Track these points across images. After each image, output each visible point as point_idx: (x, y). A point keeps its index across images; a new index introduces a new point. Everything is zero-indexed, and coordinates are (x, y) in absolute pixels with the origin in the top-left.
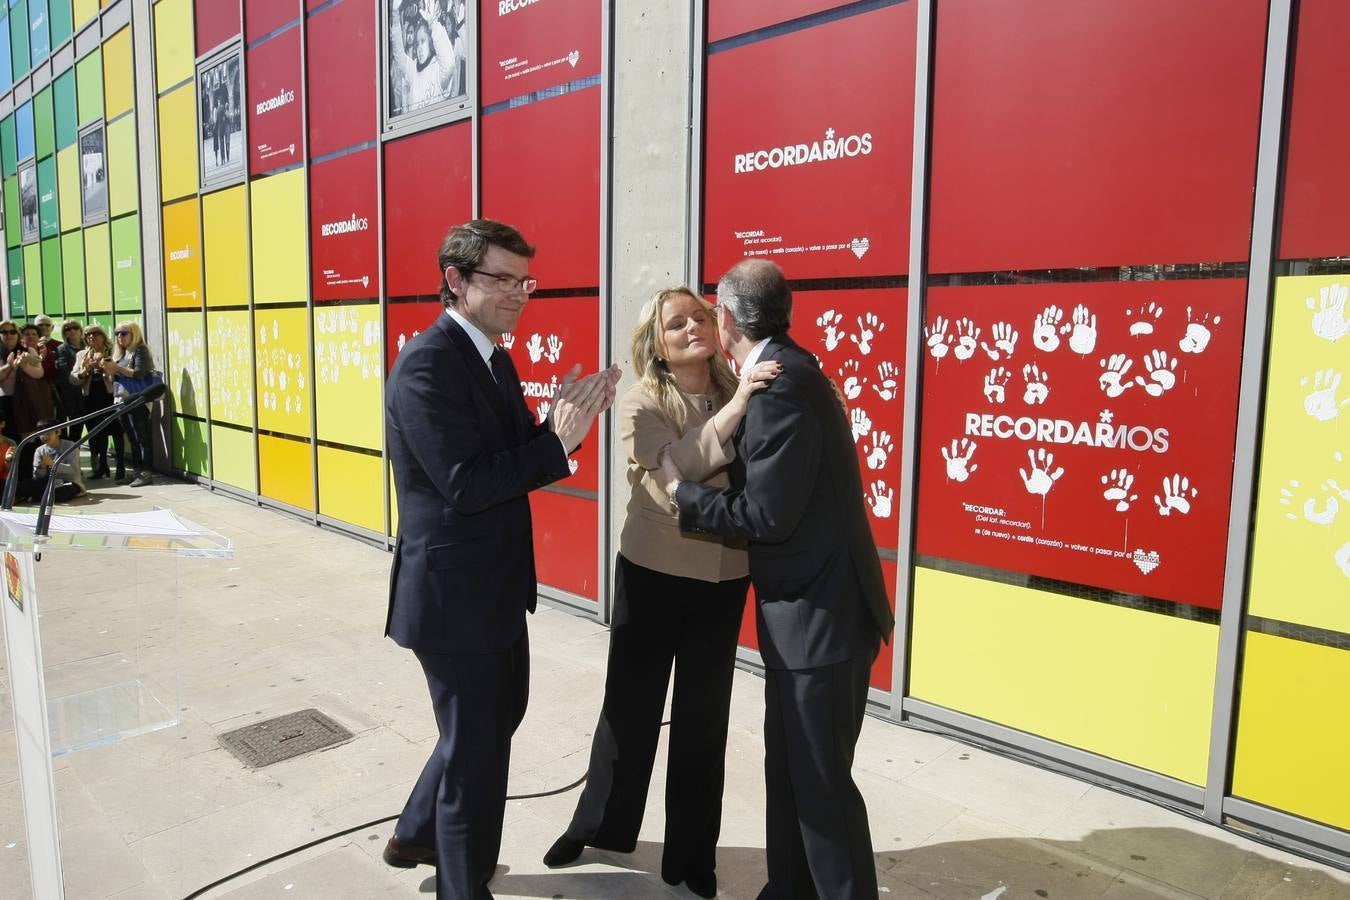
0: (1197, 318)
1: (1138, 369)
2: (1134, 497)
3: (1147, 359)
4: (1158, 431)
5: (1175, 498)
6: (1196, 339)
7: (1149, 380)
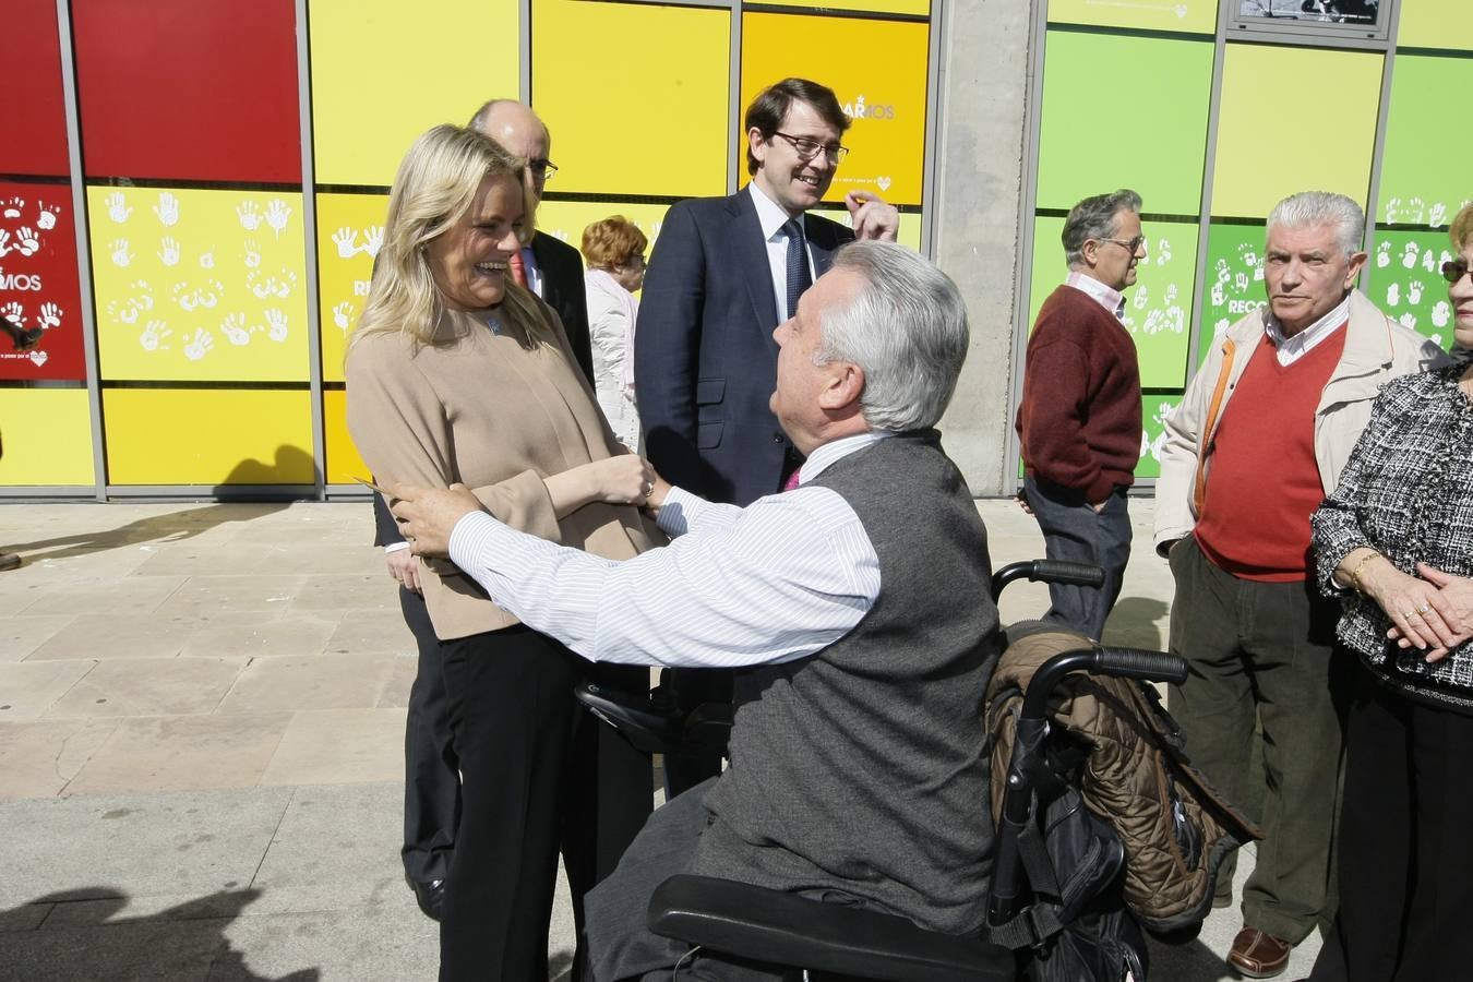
0: (46, 208)
1: (14, 239)
2: (24, 320)
3: (18, 232)
4: (32, 278)
5: (50, 317)
6: (47, 220)
7: (22, 246)
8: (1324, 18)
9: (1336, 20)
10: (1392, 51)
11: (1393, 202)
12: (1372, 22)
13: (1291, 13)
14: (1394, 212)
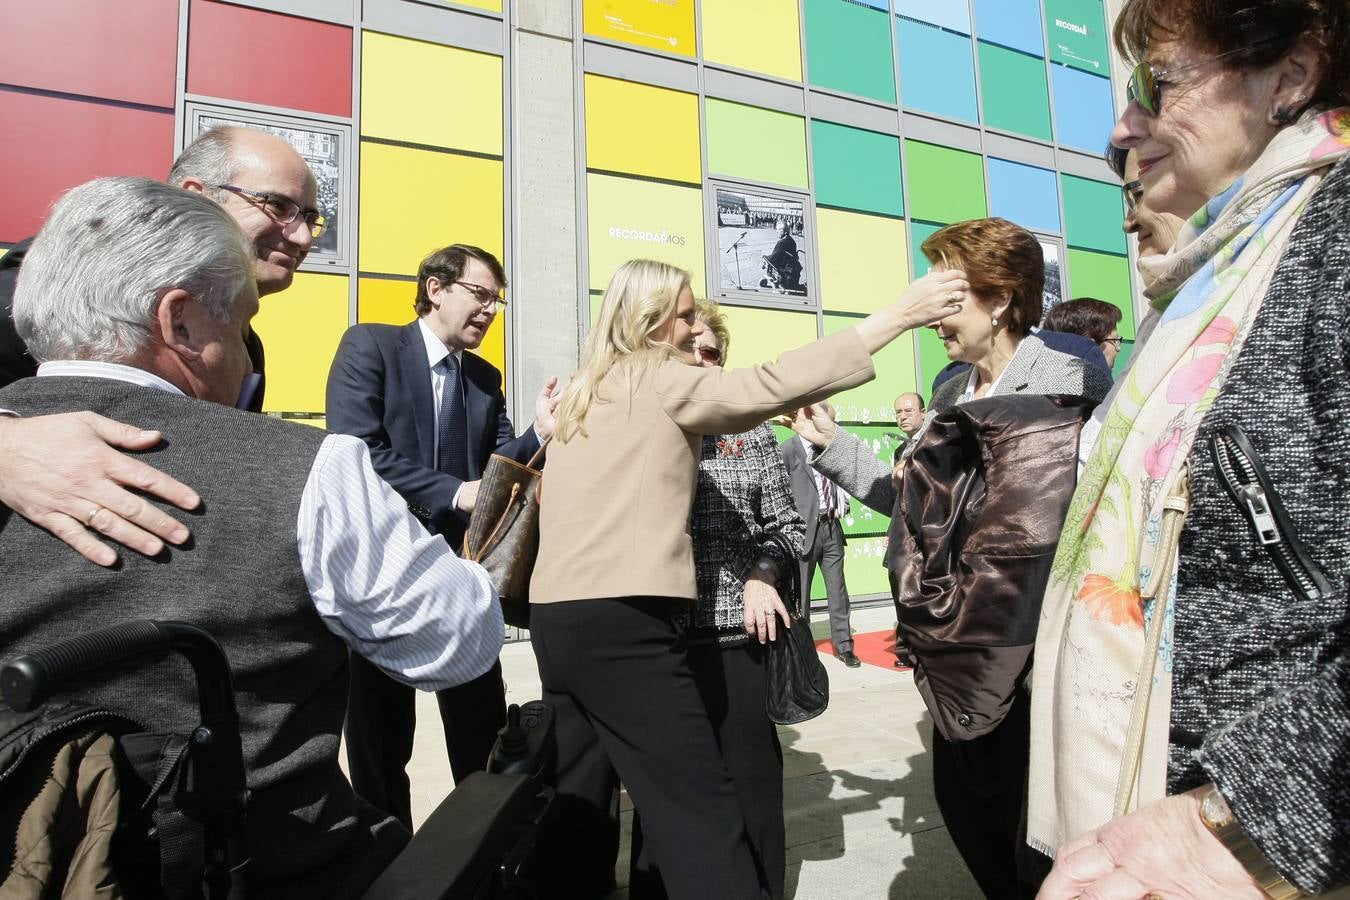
8: (775, 291)
9: (782, 293)
10: (820, 313)
12: (805, 295)
13: (753, 288)
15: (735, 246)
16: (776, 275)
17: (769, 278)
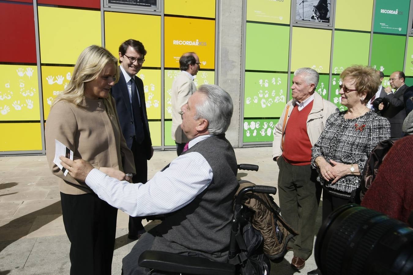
9: (320, 21)
10: (334, 30)
11: (336, 68)
12: (329, 22)
13: (309, 19)
14: (336, 71)
15: (303, 2)
16: (318, 14)
17: (315, 15)
